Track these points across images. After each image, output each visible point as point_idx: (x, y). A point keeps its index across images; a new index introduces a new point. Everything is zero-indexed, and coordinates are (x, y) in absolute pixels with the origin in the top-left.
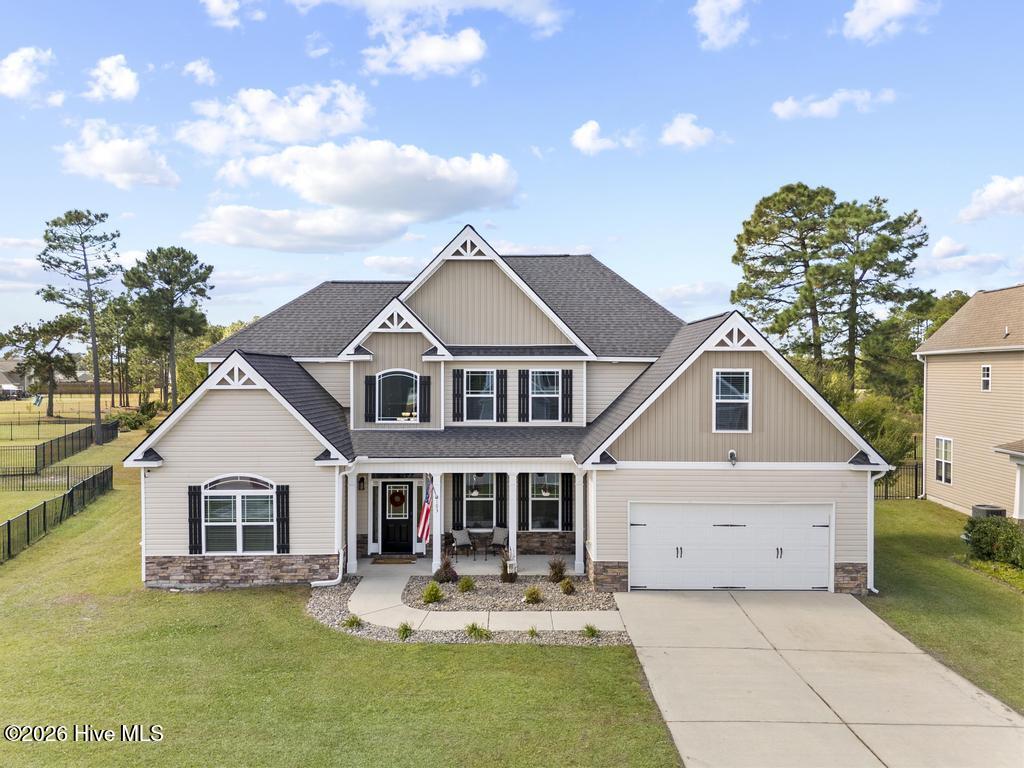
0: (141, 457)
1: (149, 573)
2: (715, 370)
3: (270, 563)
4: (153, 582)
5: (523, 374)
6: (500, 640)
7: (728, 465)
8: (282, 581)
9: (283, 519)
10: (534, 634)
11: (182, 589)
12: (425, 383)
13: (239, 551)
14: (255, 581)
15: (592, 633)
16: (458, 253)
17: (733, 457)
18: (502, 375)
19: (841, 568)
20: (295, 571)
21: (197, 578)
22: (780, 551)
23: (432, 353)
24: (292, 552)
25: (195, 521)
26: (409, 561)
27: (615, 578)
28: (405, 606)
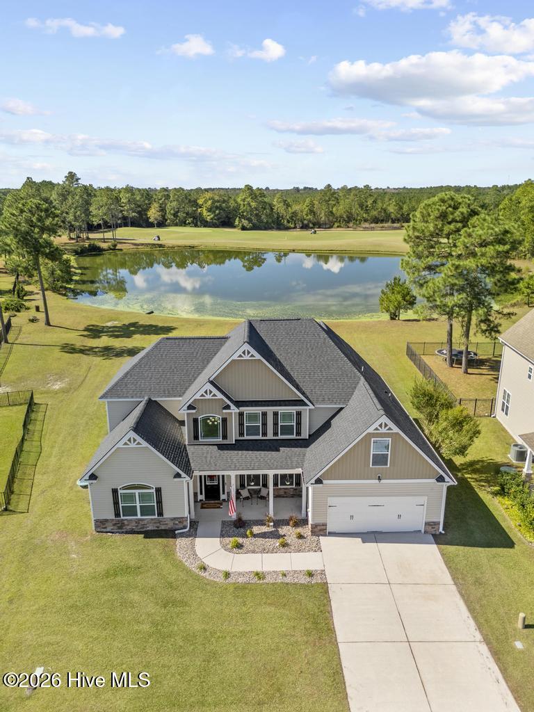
0: (88, 478)
1: (96, 527)
2: (372, 439)
3: (153, 521)
4: (99, 530)
5: (276, 414)
6: (268, 580)
7: (377, 481)
8: (160, 528)
9: (160, 502)
10: (284, 575)
11: (112, 533)
12: (224, 420)
13: (139, 516)
14: (148, 529)
15: (310, 574)
16: (240, 356)
17: (379, 479)
18: (264, 414)
19: (427, 524)
20: (167, 524)
21: (120, 528)
22: (399, 516)
23: (228, 407)
24: (165, 516)
25: (116, 503)
26: (219, 505)
27: (320, 530)
28: (223, 550)
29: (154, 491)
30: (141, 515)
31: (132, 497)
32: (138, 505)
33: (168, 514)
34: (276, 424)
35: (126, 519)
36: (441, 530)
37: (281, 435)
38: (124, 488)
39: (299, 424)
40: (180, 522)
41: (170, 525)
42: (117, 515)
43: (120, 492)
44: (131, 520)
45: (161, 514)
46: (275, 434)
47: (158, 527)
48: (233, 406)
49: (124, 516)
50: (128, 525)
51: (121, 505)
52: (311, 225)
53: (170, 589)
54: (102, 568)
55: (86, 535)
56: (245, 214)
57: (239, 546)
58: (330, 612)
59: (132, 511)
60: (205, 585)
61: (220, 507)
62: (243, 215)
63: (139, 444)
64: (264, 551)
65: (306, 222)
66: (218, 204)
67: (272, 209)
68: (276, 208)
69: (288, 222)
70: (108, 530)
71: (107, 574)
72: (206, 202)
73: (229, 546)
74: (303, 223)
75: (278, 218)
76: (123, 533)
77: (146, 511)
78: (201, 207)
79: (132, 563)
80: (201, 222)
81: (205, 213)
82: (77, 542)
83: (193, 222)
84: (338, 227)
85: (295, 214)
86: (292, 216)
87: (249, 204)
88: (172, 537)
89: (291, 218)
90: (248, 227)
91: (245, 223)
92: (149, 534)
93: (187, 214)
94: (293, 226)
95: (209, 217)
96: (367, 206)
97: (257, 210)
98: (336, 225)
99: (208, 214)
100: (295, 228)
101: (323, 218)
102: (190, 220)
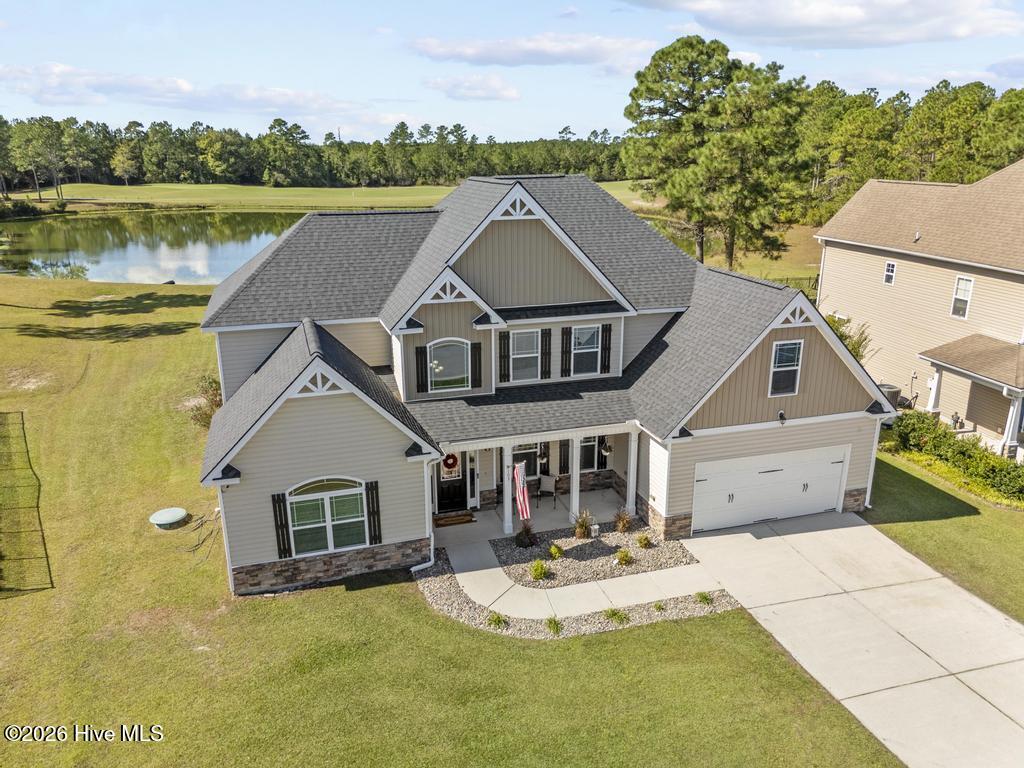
0: (220, 476)
1: (238, 583)
2: (775, 343)
3: (363, 555)
4: (243, 590)
5: (566, 333)
6: (636, 620)
7: (777, 424)
8: (375, 569)
9: (374, 513)
10: (660, 608)
11: (275, 592)
12: (476, 349)
13: (331, 549)
14: (348, 573)
15: (705, 599)
16: (507, 213)
17: (782, 417)
18: (546, 334)
19: (849, 494)
20: (388, 558)
21: (289, 580)
22: (806, 486)
23: (485, 319)
24: (385, 542)
25: (281, 526)
26: (469, 518)
27: (681, 528)
28: (519, 587)
29: (362, 490)
30: (336, 546)
31: (316, 509)
32: (329, 524)
33: (389, 538)
34: (566, 352)
35: (304, 560)
36: (867, 504)
37: (575, 373)
38: (299, 491)
39: (606, 349)
40: (415, 550)
41: (396, 559)
42: (284, 551)
43: (290, 500)
44: (314, 559)
45: (376, 538)
46: (565, 372)
47: (370, 567)
48: (495, 317)
49: (297, 552)
50: (307, 571)
51: (291, 529)
52: (382, 181)
53: (454, 670)
54: (282, 657)
55: (214, 605)
56: (278, 163)
57: (549, 575)
58: (785, 653)
59: (316, 538)
60: (522, 649)
61: (471, 521)
62: (274, 166)
63: (334, 387)
64: (596, 576)
65: (374, 176)
66: (233, 148)
67: (320, 157)
68: (326, 155)
69: (348, 176)
70: (264, 587)
71: (299, 667)
72: (211, 144)
73: (530, 578)
74: (370, 178)
75: (331, 171)
76: (296, 589)
77: (345, 534)
78: (202, 154)
79: (345, 637)
80: (205, 176)
81: (211, 162)
82: (199, 623)
83: (191, 177)
84: (423, 184)
85: (356, 164)
86: (353, 168)
87: (283, 149)
88: (406, 581)
89: (352, 170)
90: (285, 183)
91: (280, 177)
92: (354, 583)
93: (180, 163)
94: (355, 182)
95: (218, 169)
96: (461, 155)
97: (295, 159)
98: (420, 181)
99: (217, 163)
100: (359, 185)
101: (399, 171)
102: (186, 174)
